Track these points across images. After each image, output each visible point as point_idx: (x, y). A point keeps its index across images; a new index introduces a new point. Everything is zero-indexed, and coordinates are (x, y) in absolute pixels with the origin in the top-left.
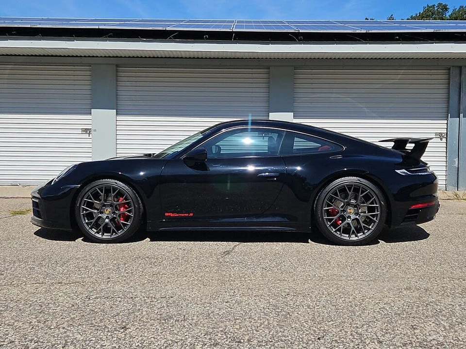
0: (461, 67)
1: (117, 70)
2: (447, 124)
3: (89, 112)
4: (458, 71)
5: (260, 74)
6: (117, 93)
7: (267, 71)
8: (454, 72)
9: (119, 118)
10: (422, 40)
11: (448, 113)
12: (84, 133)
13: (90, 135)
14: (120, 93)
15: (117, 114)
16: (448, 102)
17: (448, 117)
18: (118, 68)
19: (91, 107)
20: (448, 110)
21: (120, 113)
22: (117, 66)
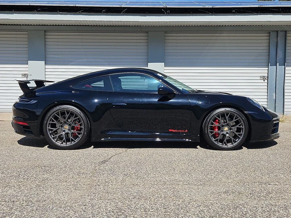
0: (277, 31)
1: (45, 34)
2: (268, 70)
3: (27, 63)
4: (275, 34)
5: (142, 37)
6: (45, 49)
7: (147, 35)
8: (273, 35)
9: (47, 67)
10: (251, 13)
11: (269, 62)
12: (24, 77)
13: (28, 78)
14: (47, 50)
15: (46, 64)
16: (269, 55)
17: (269, 65)
18: (46, 33)
19: (28, 59)
20: (269, 61)
21: (48, 63)
22: (45, 32)
